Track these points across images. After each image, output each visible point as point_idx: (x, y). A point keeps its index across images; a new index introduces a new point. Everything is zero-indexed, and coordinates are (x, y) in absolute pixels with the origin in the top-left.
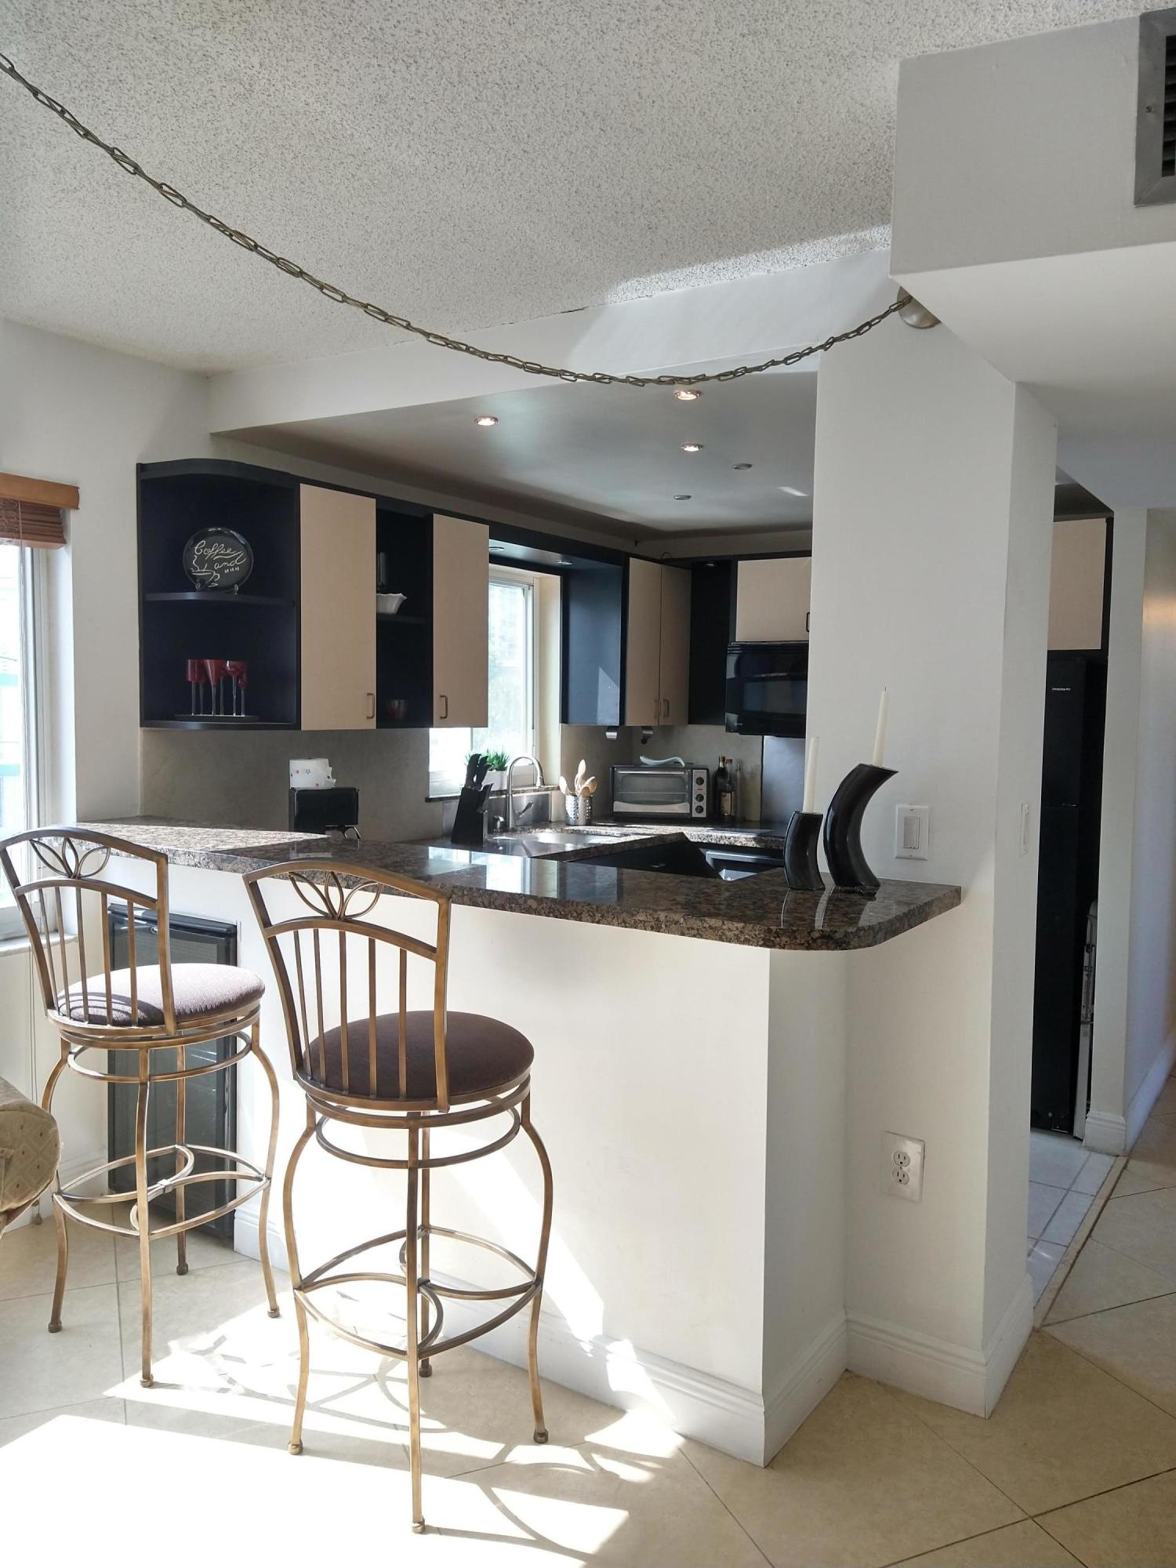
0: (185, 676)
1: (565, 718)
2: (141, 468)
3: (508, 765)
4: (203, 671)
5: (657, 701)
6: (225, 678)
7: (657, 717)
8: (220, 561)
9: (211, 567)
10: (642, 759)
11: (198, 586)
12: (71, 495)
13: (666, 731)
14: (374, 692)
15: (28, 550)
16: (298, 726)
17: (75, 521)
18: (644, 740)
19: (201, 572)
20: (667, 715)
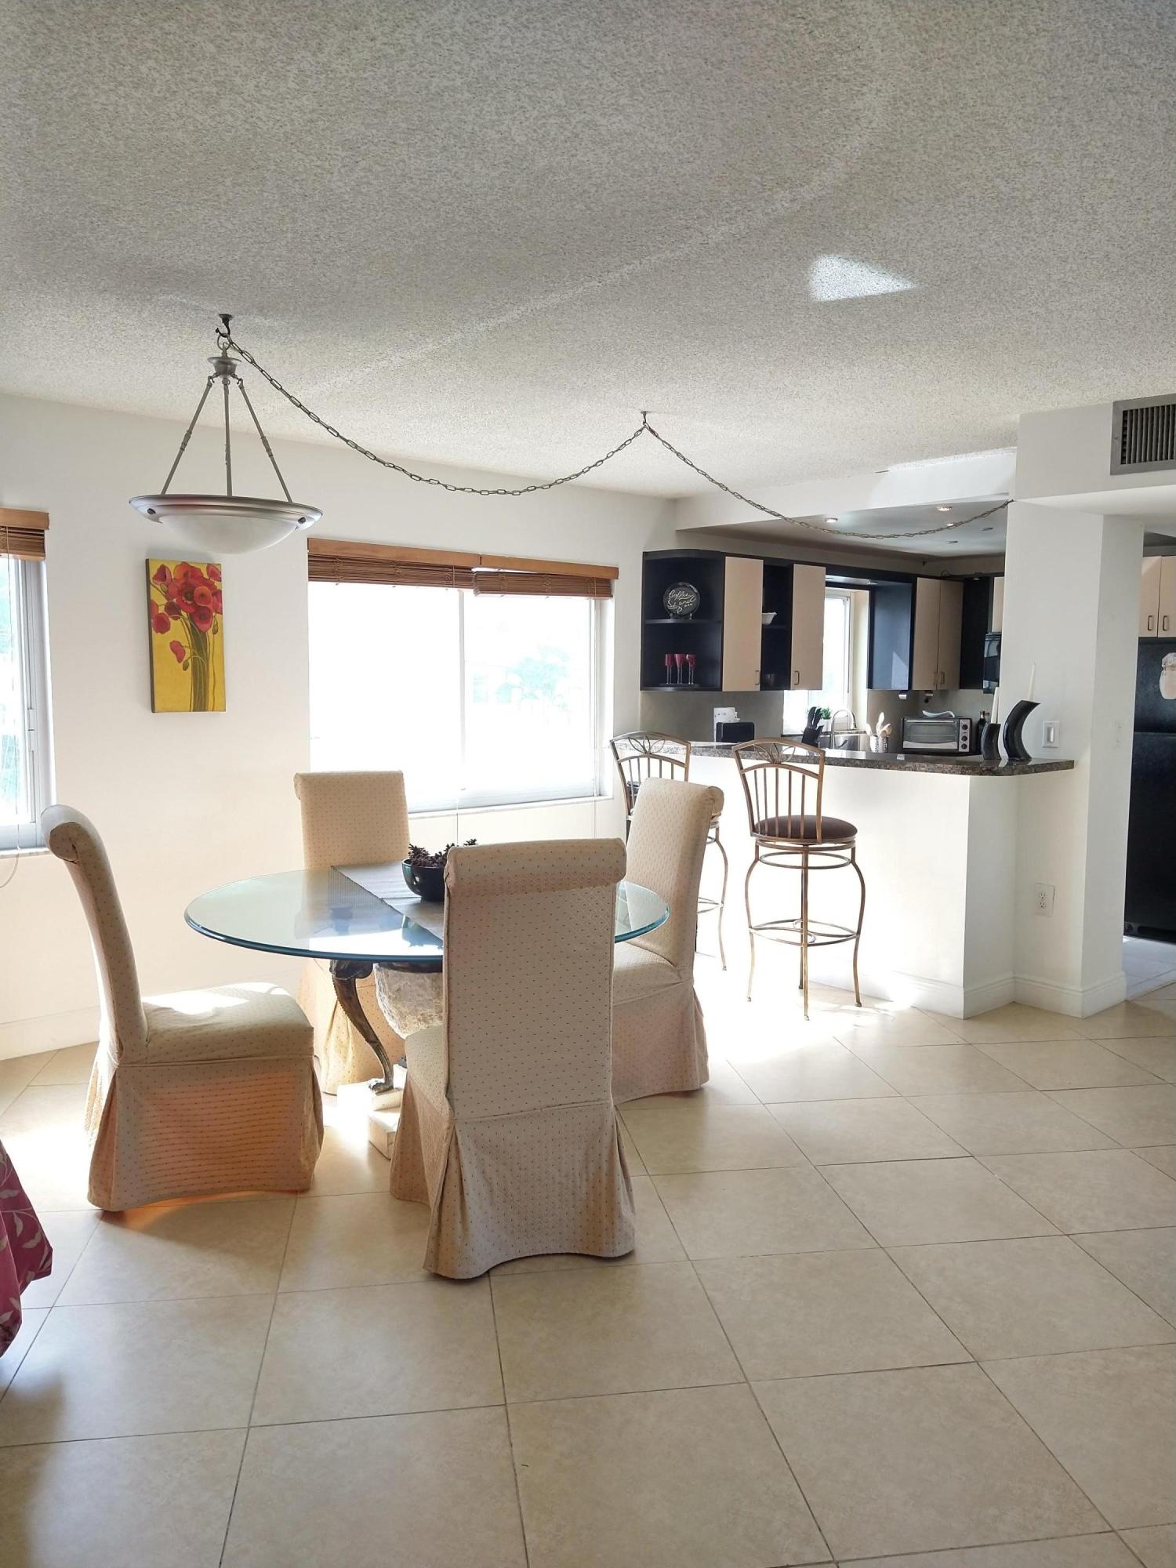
0: (664, 663)
1: (870, 685)
2: (645, 554)
3: (831, 715)
4: (673, 659)
5: (936, 673)
6: (685, 664)
7: (936, 684)
8: (682, 601)
9: (677, 604)
10: (924, 712)
11: (671, 615)
12: (615, 572)
13: (944, 694)
14: (760, 670)
15: (593, 601)
16: (721, 689)
17: (617, 585)
18: (927, 701)
19: (672, 607)
20: (943, 682)
